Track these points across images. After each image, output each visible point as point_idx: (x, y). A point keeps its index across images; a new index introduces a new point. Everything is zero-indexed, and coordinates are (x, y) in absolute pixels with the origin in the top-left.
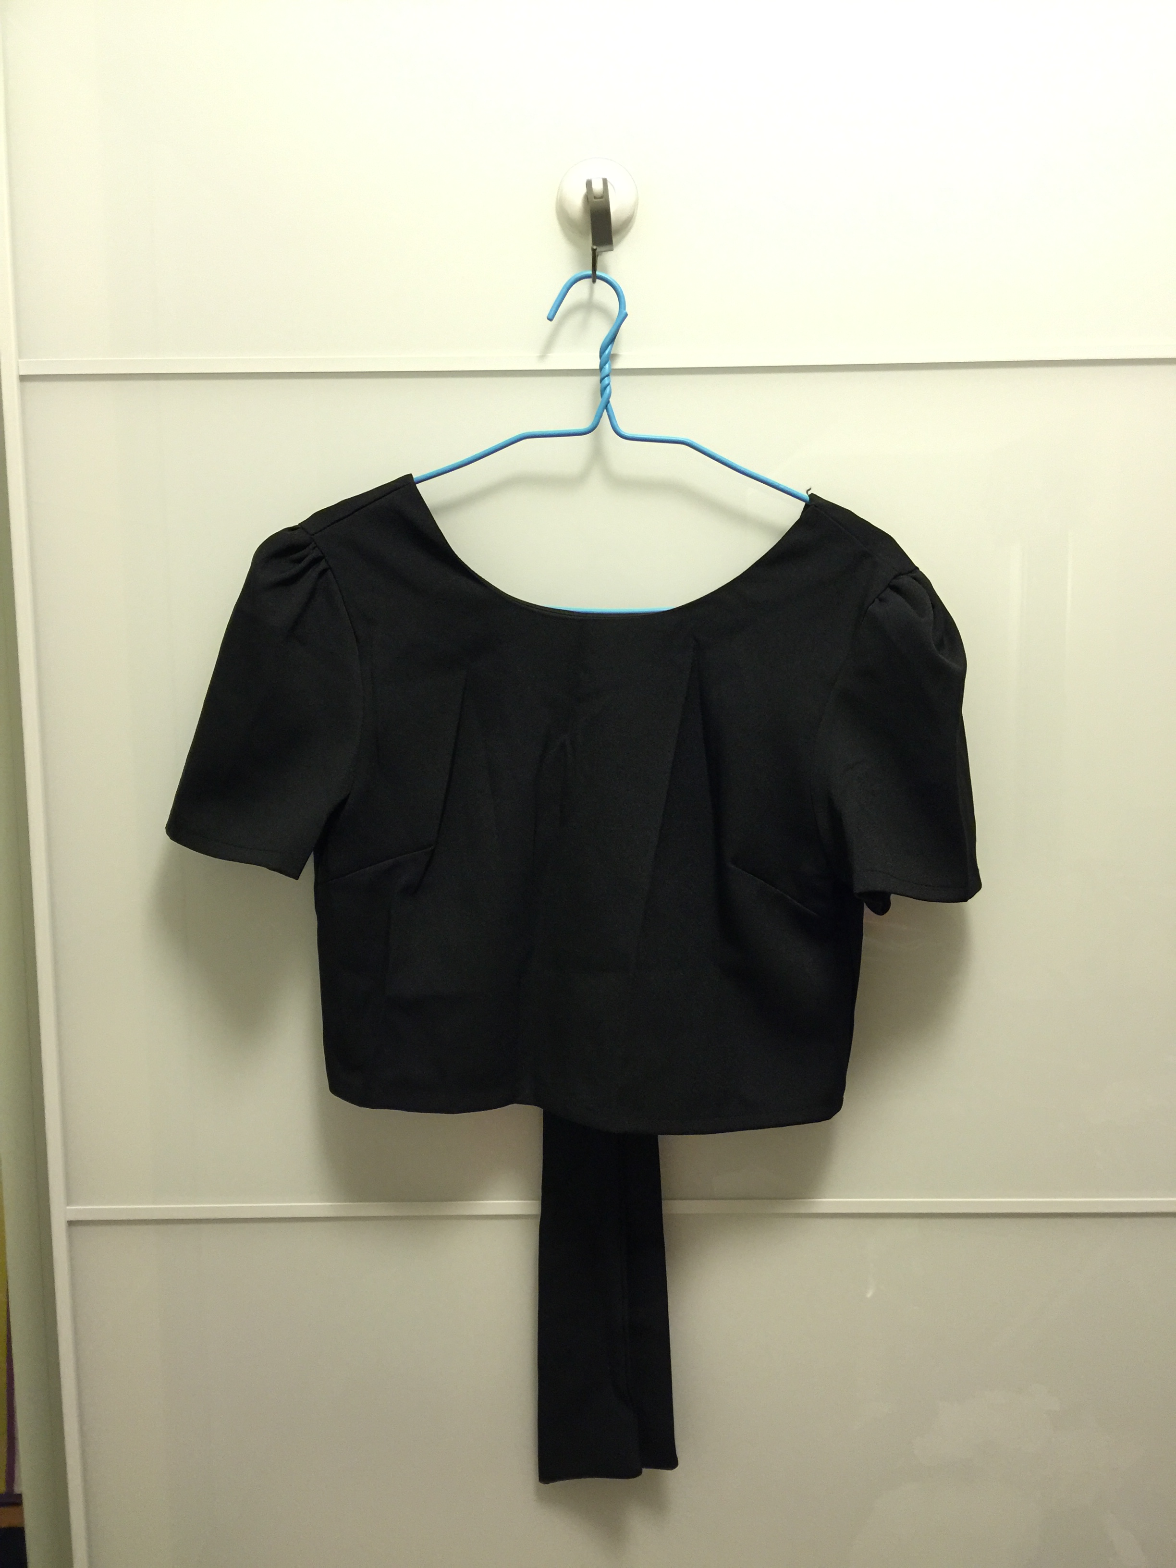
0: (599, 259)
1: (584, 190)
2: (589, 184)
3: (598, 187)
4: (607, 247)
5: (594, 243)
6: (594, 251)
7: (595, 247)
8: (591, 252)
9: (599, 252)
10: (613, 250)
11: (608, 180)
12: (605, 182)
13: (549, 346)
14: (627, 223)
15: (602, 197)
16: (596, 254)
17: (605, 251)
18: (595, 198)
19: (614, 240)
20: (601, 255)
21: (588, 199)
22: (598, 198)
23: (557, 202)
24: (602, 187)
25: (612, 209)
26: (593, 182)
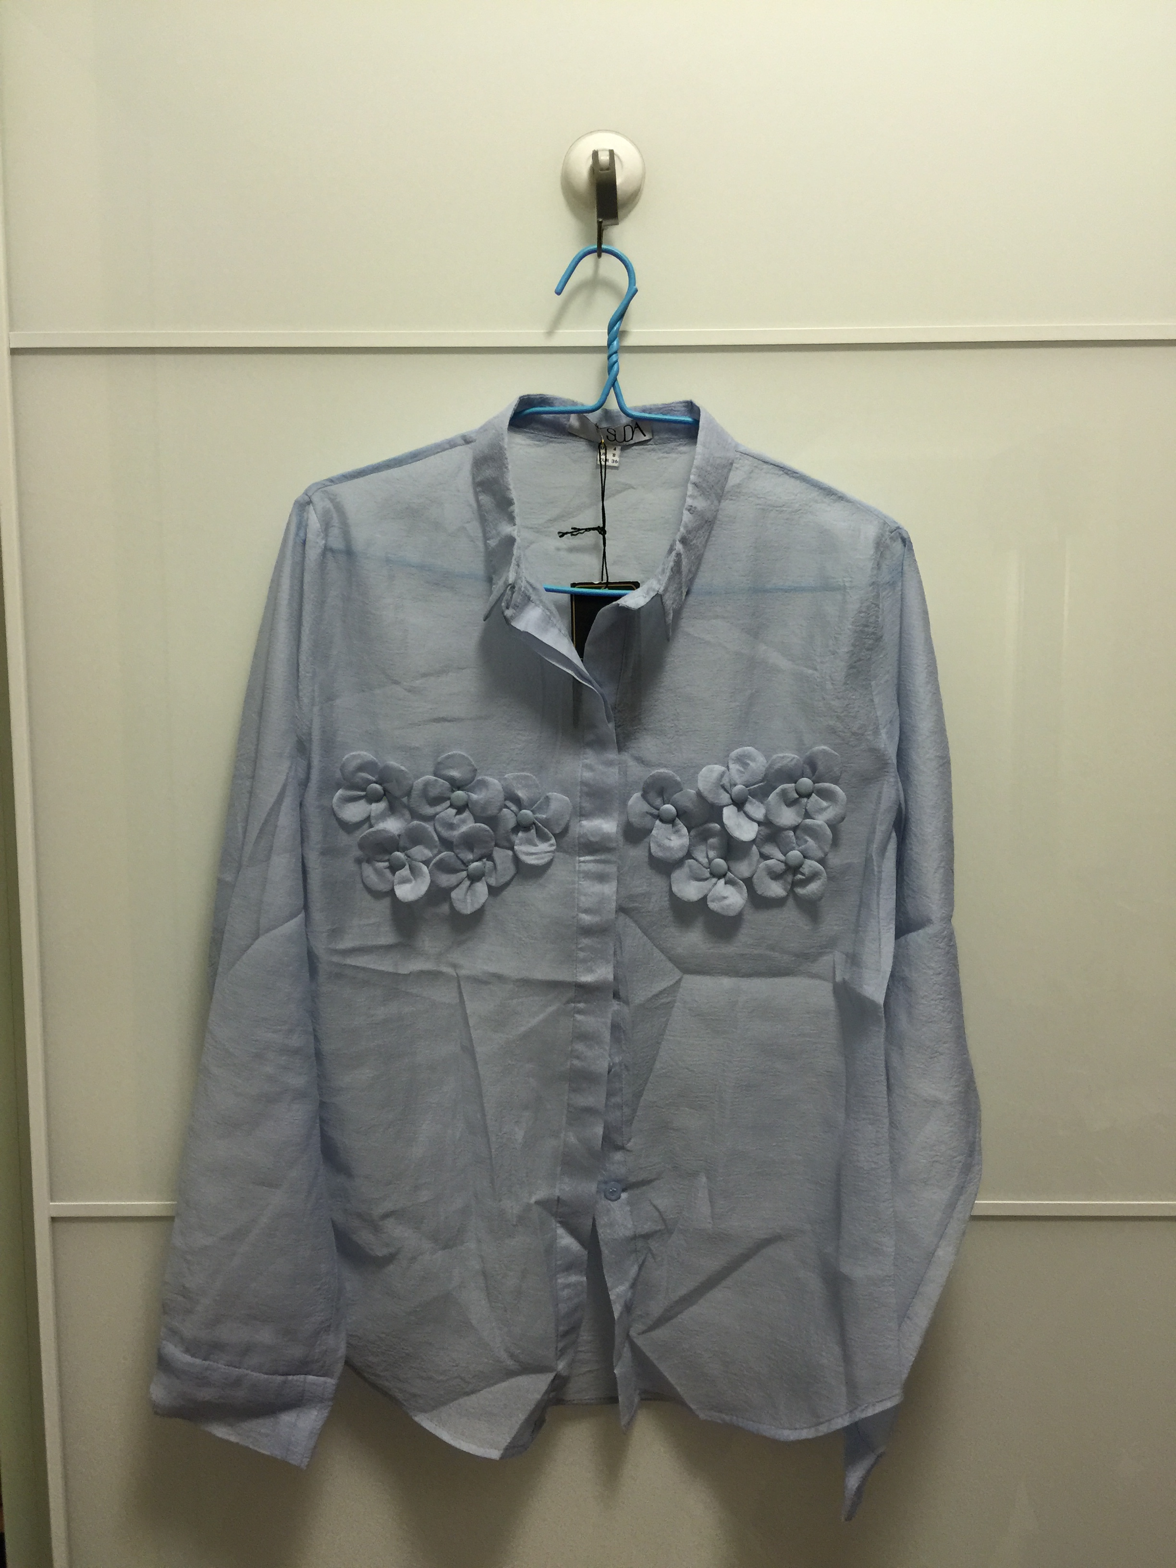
0: (604, 233)
1: (590, 162)
2: (595, 154)
3: (604, 158)
4: (613, 221)
5: (599, 216)
6: (600, 223)
7: (600, 220)
8: (596, 225)
9: (604, 226)
10: (617, 224)
11: (615, 151)
12: (612, 153)
13: (556, 322)
14: (634, 196)
15: (608, 169)
16: (602, 227)
17: (612, 225)
18: (602, 170)
19: (620, 213)
20: (606, 230)
21: (593, 172)
23: (562, 176)
24: (608, 158)
25: (619, 181)
26: (599, 154)
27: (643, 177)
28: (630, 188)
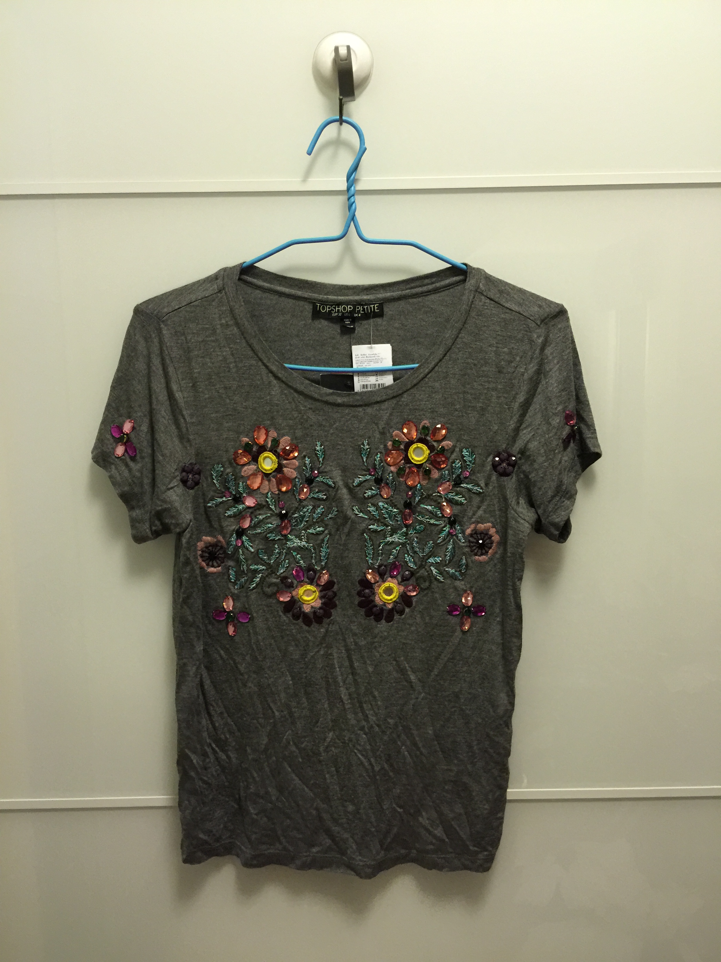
0: (344, 107)
1: (333, 54)
2: (336, 49)
3: (343, 52)
4: (351, 98)
5: (341, 95)
6: (341, 100)
7: (341, 97)
8: (338, 101)
10: (354, 100)
11: (351, 47)
12: (348, 48)
13: (308, 173)
14: (365, 80)
15: (346, 60)
16: (343, 103)
17: (351, 101)
18: (341, 60)
19: (356, 93)
20: (346, 104)
21: (336, 62)
22: (343, 61)
23: (313, 65)
24: (346, 51)
25: (354, 69)
26: (340, 49)
27: (372, 66)
28: (363, 74)
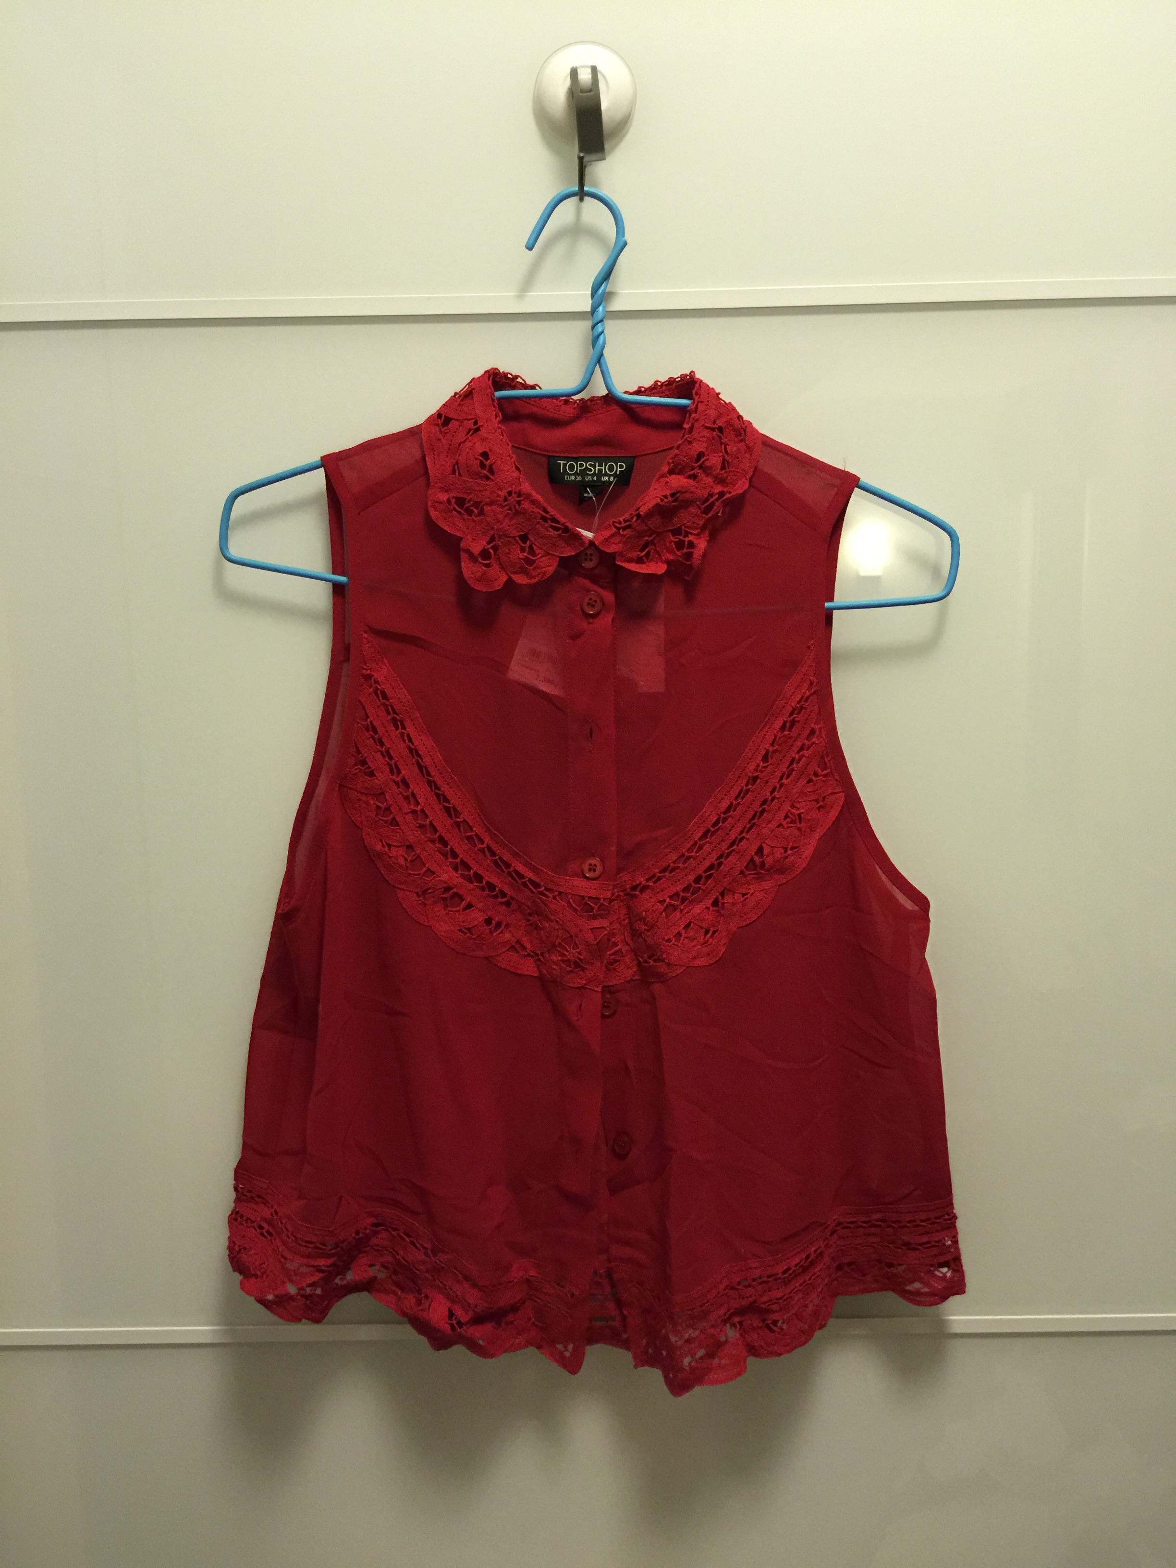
0: (588, 171)
1: (568, 83)
2: (574, 73)
3: (585, 76)
4: (598, 156)
5: (581, 149)
6: (581, 159)
7: (582, 155)
8: (577, 161)
9: (587, 162)
10: (604, 159)
11: (599, 68)
12: (594, 70)
13: (528, 282)
14: (623, 124)
15: (590, 91)
16: (584, 164)
17: (598, 160)
18: (582, 91)
19: (607, 146)
20: (590, 165)
21: (573, 94)
22: (586, 92)
23: (534, 98)
24: (590, 76)
25: (604, 106)
26: (579, 71)
27: (633, 102)
28: (619, 116)
